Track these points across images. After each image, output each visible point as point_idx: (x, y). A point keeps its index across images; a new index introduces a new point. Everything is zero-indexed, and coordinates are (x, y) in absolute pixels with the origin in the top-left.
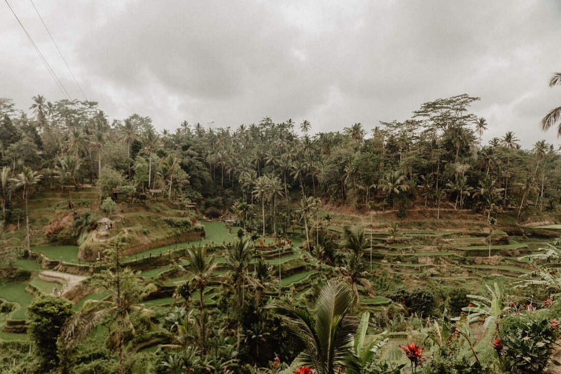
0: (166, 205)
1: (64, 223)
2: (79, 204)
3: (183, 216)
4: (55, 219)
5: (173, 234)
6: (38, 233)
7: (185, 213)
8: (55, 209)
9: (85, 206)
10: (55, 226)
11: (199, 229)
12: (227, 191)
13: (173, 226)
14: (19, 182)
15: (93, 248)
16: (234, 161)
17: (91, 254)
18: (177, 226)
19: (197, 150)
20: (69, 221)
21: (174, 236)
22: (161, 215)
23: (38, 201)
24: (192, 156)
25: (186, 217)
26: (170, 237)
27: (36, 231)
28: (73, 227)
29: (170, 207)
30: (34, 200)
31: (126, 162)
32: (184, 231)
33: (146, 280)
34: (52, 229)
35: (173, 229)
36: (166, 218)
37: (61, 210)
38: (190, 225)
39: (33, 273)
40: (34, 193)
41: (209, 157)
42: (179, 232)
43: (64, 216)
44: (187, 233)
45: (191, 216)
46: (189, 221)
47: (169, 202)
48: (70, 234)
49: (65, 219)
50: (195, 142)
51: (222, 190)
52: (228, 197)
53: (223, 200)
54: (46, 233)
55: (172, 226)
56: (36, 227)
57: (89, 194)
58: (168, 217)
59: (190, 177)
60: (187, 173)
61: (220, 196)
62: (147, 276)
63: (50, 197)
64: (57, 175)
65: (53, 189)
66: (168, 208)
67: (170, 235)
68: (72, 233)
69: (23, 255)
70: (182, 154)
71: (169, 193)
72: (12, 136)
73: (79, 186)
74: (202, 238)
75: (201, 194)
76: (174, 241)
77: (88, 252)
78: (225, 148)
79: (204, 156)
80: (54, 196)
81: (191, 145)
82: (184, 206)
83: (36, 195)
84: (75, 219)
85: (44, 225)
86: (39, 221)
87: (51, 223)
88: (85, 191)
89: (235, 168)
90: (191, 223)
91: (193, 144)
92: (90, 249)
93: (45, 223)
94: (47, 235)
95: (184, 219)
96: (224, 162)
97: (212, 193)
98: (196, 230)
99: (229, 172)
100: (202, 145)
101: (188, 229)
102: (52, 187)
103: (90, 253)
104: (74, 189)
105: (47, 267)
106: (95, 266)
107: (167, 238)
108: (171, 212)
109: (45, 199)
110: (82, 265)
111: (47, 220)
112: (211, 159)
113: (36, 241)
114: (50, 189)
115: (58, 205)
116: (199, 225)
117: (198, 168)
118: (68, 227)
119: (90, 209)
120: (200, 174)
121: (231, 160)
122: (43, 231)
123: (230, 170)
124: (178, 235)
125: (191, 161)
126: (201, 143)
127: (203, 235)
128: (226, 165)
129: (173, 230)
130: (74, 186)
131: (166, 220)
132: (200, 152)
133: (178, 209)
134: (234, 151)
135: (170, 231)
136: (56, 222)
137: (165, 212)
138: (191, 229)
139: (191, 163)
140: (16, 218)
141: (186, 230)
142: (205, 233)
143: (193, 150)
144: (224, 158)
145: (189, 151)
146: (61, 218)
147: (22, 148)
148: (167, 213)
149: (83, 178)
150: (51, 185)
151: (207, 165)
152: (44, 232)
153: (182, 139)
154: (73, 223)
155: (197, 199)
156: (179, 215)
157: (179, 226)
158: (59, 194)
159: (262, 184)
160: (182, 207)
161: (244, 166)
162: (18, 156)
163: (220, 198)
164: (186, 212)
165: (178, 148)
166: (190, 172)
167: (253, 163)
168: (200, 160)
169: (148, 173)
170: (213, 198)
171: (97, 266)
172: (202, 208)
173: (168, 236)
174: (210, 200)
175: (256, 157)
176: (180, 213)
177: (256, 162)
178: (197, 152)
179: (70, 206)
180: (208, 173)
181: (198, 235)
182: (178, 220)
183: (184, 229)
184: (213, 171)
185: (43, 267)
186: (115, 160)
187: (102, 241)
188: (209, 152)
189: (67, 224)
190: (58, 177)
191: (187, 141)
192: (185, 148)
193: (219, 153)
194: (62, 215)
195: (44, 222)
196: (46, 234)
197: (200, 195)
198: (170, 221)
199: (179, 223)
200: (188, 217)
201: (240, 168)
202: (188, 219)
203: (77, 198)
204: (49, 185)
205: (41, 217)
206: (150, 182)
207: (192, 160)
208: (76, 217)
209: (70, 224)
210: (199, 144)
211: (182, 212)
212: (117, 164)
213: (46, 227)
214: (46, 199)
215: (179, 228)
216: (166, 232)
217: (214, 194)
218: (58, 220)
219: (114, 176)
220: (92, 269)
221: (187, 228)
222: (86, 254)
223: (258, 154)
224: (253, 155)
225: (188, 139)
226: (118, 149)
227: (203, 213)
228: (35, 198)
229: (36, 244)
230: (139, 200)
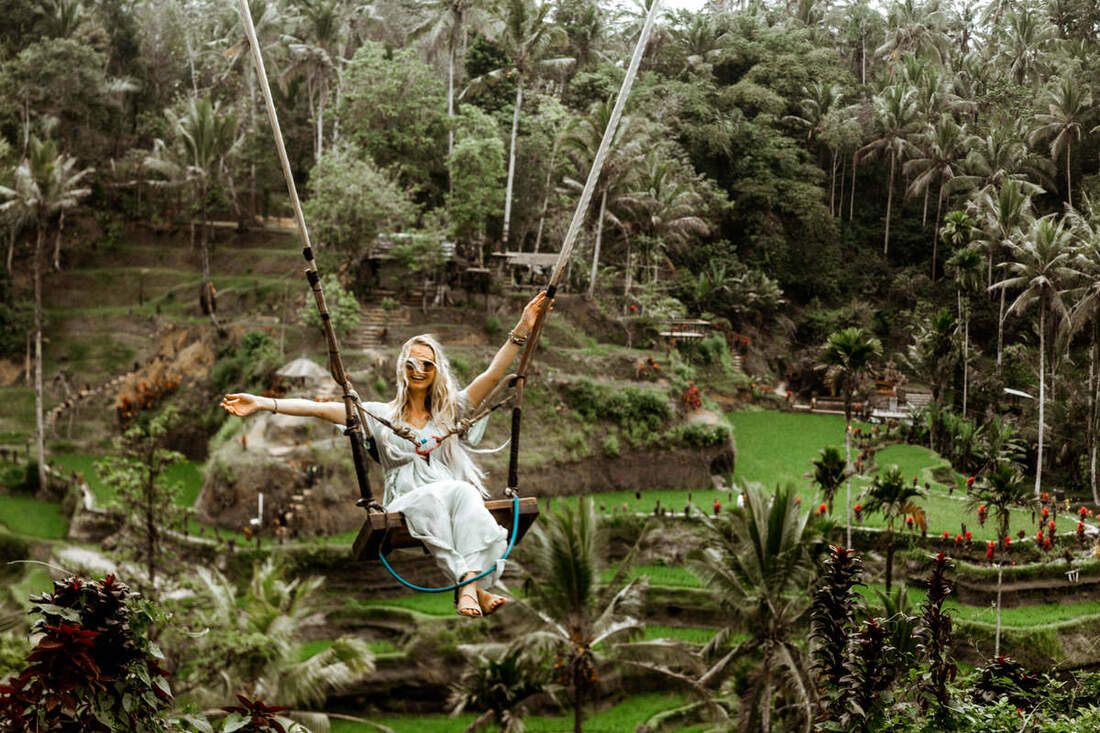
0: (577, 322)
1: (182, 371)
2: (243, 297)
3: (640, 377)
4: (153, 352)
5: (587, 449)
6: (91, 403)
7: (650, 362)
8: (159, 311)
9: (263, 307)
10: (149, 381)
11: (706, 439)
12: (904, 279)
13: (592, 414)
14: (15, 197)
15: (241, 474)
16: (946, 136)
17: (235, 502)
18: (609, 415)
19: (782, 82)
20: (199, 361)
21: (590, 458)
22: (545, 366)
23: (104, 275)
24: (752, 110)
25: (654, 380)
26: (572, 463)
27: (84, 393)
28: (210, 388)
29: (589, 334)
30: (91, 273)
31: (428, 132)
32: (637, 442)
33: (422, 629)
34: (136, 389)
35: (588, 427)
36: (563, 378)
37: (178, 319)
38: (664, 415)
39: (37, 552)
40: (94, 246)
41: (832, 115)
42: (613, 442)
43: (185, 344)
44: (648, 449)
45: (677, 379)
46: (663, 398)
47: (590, 312)
48: (196, 416)
49: (187, 356)
50: (775, 47)
51: (880, 272)
52: (905, 302)
53: (878, 315)
54: (119, 403)
55: (584, 413)
56: (88, 378)
57: (286, 258)
58: (573, 372)
59: (731, 204)
60: (723, 184)
61: (867, 297)
62: (434, 614)
63: (144, 265)
64: (161, 176)
65: (160, 233)
66: (581, 337)
67: (574, 455)
68: (204, 412)
69: (23, 480)
70: (712, 100)
71: (593, 273)
72: (39, 17)
73: (257, 224)
74: (718, 479)
75: (781, 287)
76: (587, 480)
77: (221, 489)
78: (915, 76)
79: (810, 112)
80: (161, 260)
81: (755, 61)
82: (655, 334)
83: (99, 252)
84: (220, 356)
85: (116, 373)
86: (98, 357)
87: (137, 367)
88: (273, 246)
89: (948, 170)
90: (672, 408)
91: (768, 55)
92: (230, 479)
93: (120, 366)
94: (119, 410)
95: (645, 389)
96: (899, 141)
97: (834, 283)
98: (691, 439)
99: (917, 186)
100: (808, 63)
101: (656, 436)
102: (159, 223)
103: (229, 494)
104: (235, 236)
105: (85, 535)
106: (237, 549)
107: (558, 464)
108: (591, 352)
109: (127, 270)
110: (193, 539)
111: (128, 355)
112: (840, 124)
113: (78, 433)
114: (151, 229)
115: (171, 297)
116: (709, 418)
117: (775, 165)
118: (191, 385)
119: (277, 320)
120: (781, 192)
121: (931, 134)
122: (108, 393)
123: (927, 177)
124: (609, 457)
125: (748, 135)
126: (805, 51)
127: (724, 465)
128: (905, 158)
129: (587, 434)
130: (235, 225)
131: (562, 388)
132: (794, 94)
133: (623, 344)
134: (957, 91)
135: (574, 435)
136: (158, 364)
137: (568, 351)
138: (669, 434)
139: (743, 144)
140: (20, 339)
141: (644, 437)
142: (731, 456)
143: (764, 81)
144: (903, 123)
145: (747, 87)
146: (176, 351)
147: (49, 67)
148: (575, 355)
149: (267, 192)
150: (155, 217)
151: (820, 152)
152: (111, 401)
153: (721, 32)
154: (210, 371)
155: (755, 305)
156: (624, 370)
157: (615, 418)
158: (180, 253)
159: (1041, 249)
160: (645, 334)
161: (992, 165)
162: (41, 97)
163: (865, 305)
164: (658, 357)
165: (699, 73)
166: (738, 185)
167: (1041, 147)
168: (789, 130)
169: (503, 181)
170: (834, 306)
171: (246, 550)
172: (780, 346)
173: (560, 454)
174: (820, 316)
175: (1056, 118)
176: (627, 362)
177: (1054, 147)
178: (780, 93)
179: (203, 303)
180: (817, 190)
181: (698, 464)
182: (616, 388)
183: (636, 431)
184: (848, 180)
185: (73, 533)
186: (384, 122)
187: (278, 450)
188: (836, 92)
189: (189, 374)
190: (162, 183)
191: (743, 40)
192: (729, 73)
193: (878, 100)
194: (181, 337)
195: (118, 359)
196: (113, 407)
197: (774, 289)
198: (579, 392)
199: (617, 402)
200: (663, 382)
201: (971, 170)
202: (658, 391)
203: (238, 273)
204: (147, 216)
205: (107, 341)
206: (507, 218)
207: (749, 126)
208: (222, 348)
209: (201, 374)
210: (791, 57)
211: (640, 358)
212: (390, 138)
213: (122, 378)
214: (134, 269)
215: (614, 429)
216: (553, 439)
217: (844, 289)
218: (161, 357)
219: (366, 188)
220: (223, 557)
221: (652, 428)
222: (217, 498)
223: (1069, 103)
224: (1045, 110)
225: (748, 32)
226: (400, 77)
227: (780, 368)
228: (97, 266)
229: (74, 443)
230: (460, 295)
